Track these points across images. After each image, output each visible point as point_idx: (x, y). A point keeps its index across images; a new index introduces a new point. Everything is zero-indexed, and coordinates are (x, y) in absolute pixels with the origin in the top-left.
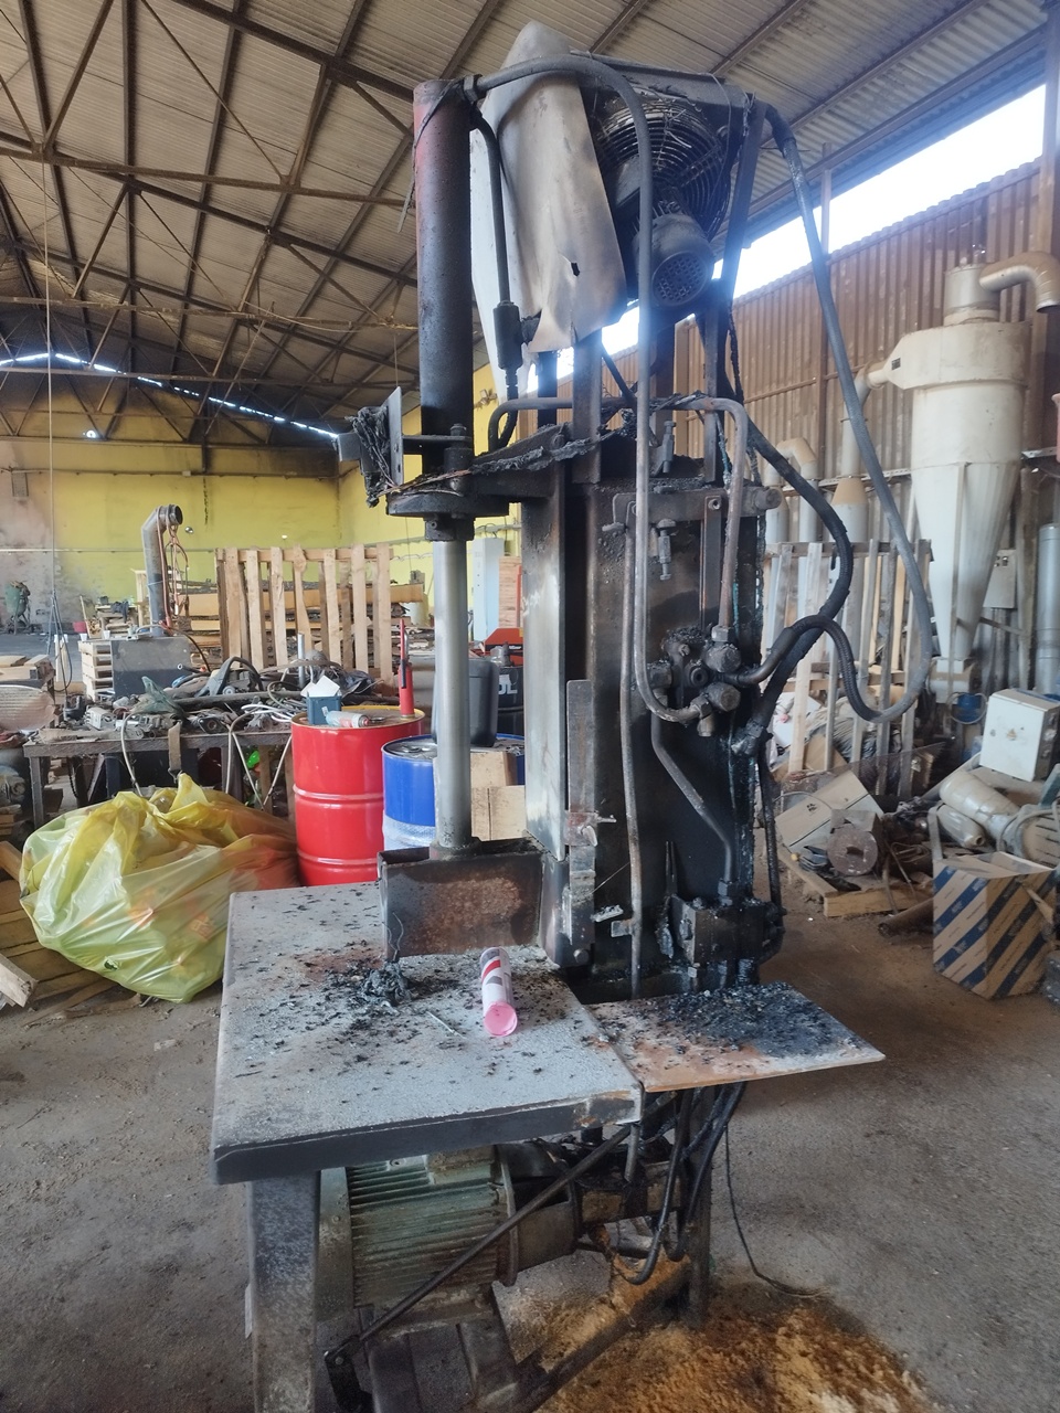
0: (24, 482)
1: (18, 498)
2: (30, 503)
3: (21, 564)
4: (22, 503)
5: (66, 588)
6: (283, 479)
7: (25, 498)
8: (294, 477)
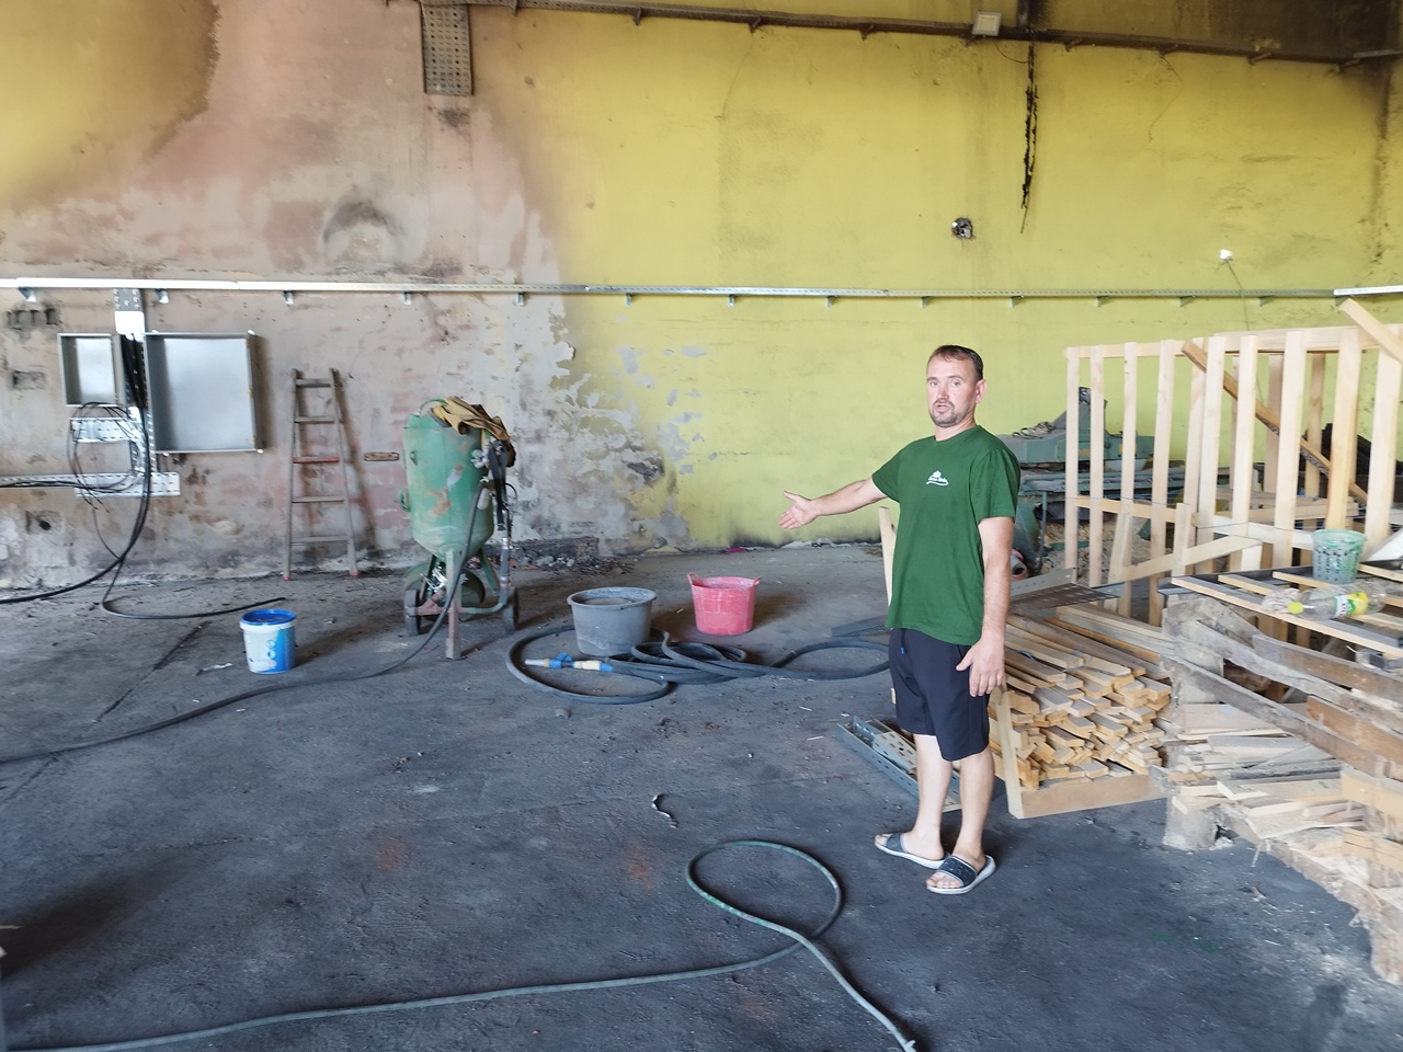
0: (463, 45)
1: (440, 102)
2: (481, 119)
3: (445, 336)
4: (454, 118)
5: (585, 422)
6: (1238, 64)
7: (464, 103)
8: (1274, 57)
